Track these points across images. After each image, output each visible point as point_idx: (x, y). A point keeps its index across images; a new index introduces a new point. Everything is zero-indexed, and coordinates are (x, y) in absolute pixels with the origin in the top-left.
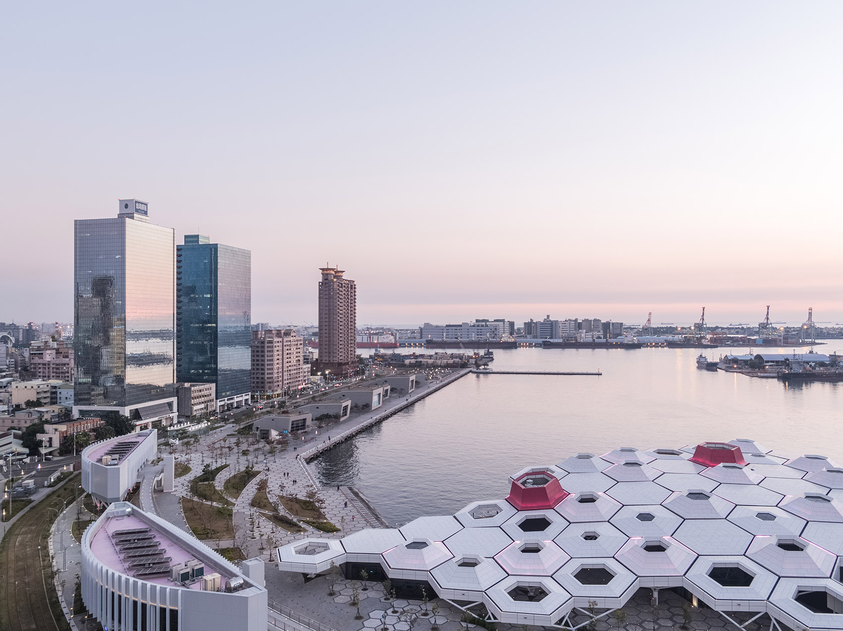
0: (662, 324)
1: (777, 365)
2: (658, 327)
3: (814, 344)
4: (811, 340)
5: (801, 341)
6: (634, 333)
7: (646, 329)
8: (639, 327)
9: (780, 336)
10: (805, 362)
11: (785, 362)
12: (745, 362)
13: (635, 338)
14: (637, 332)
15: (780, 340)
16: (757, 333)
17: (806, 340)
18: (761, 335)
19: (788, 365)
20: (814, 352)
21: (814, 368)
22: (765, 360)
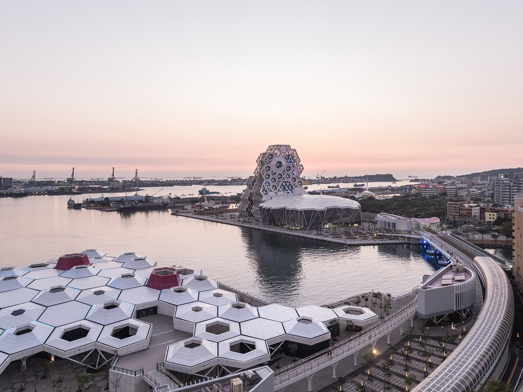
0: (45, 179)
1: (117, 203)
2: (41, 181)
3: (138, 190)
4: (137, 188)
5: (131, 189)
6: (23, 186)
7: (31, 183)
8: (26, 181)
9: (120, 186)
10: (132, 201)
11: (121, 201)
12: (99, 202)
13: (22, 189)
14: (24, 185)
15: (120, 188)
16: (107, 184)
17: (134, 188)
18: (109, 186)
19: (123, 203)
20: (138, 195)
21: (137, 204)
22: (110, 200)
